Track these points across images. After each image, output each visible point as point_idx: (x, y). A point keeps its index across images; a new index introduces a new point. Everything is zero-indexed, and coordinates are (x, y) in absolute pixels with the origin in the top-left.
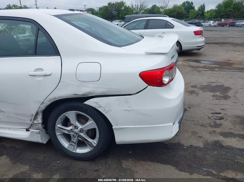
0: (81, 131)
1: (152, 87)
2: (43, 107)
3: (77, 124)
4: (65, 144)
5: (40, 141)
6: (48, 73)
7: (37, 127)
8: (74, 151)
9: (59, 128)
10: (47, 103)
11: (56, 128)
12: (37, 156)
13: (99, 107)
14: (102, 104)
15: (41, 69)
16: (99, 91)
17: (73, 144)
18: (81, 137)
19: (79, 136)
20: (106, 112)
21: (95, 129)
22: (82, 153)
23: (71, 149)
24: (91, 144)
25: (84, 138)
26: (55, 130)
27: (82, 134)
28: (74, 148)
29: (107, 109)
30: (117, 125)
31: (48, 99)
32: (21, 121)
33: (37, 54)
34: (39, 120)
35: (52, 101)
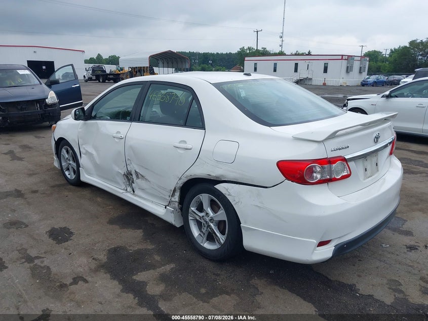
0: (212, 220)
1: (290, 182)
2: (180, 184)
3: (209, 211)
4: (195, 232)
5: (174, 223)
6: (189, 146)
7: (174, 205)
8: (202, 244)
9: (193, 211)
10: (184, 180)
11: (190, 211)
12: (169, 240)
13: (229, 195)
14: (231, 192)
15: (185, 142)
16: (231, 176)
17: (202, 235)
18: (211, 228)
19: (209, 226)
20: (235, 202)
21: (225, 221)
22: (210, 250)
23: (199, 241)
24: (219, 239)
25: (213, 229)
26: (188, 213)
27: (212, 225)
28: (203, 240)
29: (237, 200)
30: (245, 223)
31: (185, 175)
32: (161, 195)
33: (187, 124)
34: (176, 198)
35: (189, 178)
